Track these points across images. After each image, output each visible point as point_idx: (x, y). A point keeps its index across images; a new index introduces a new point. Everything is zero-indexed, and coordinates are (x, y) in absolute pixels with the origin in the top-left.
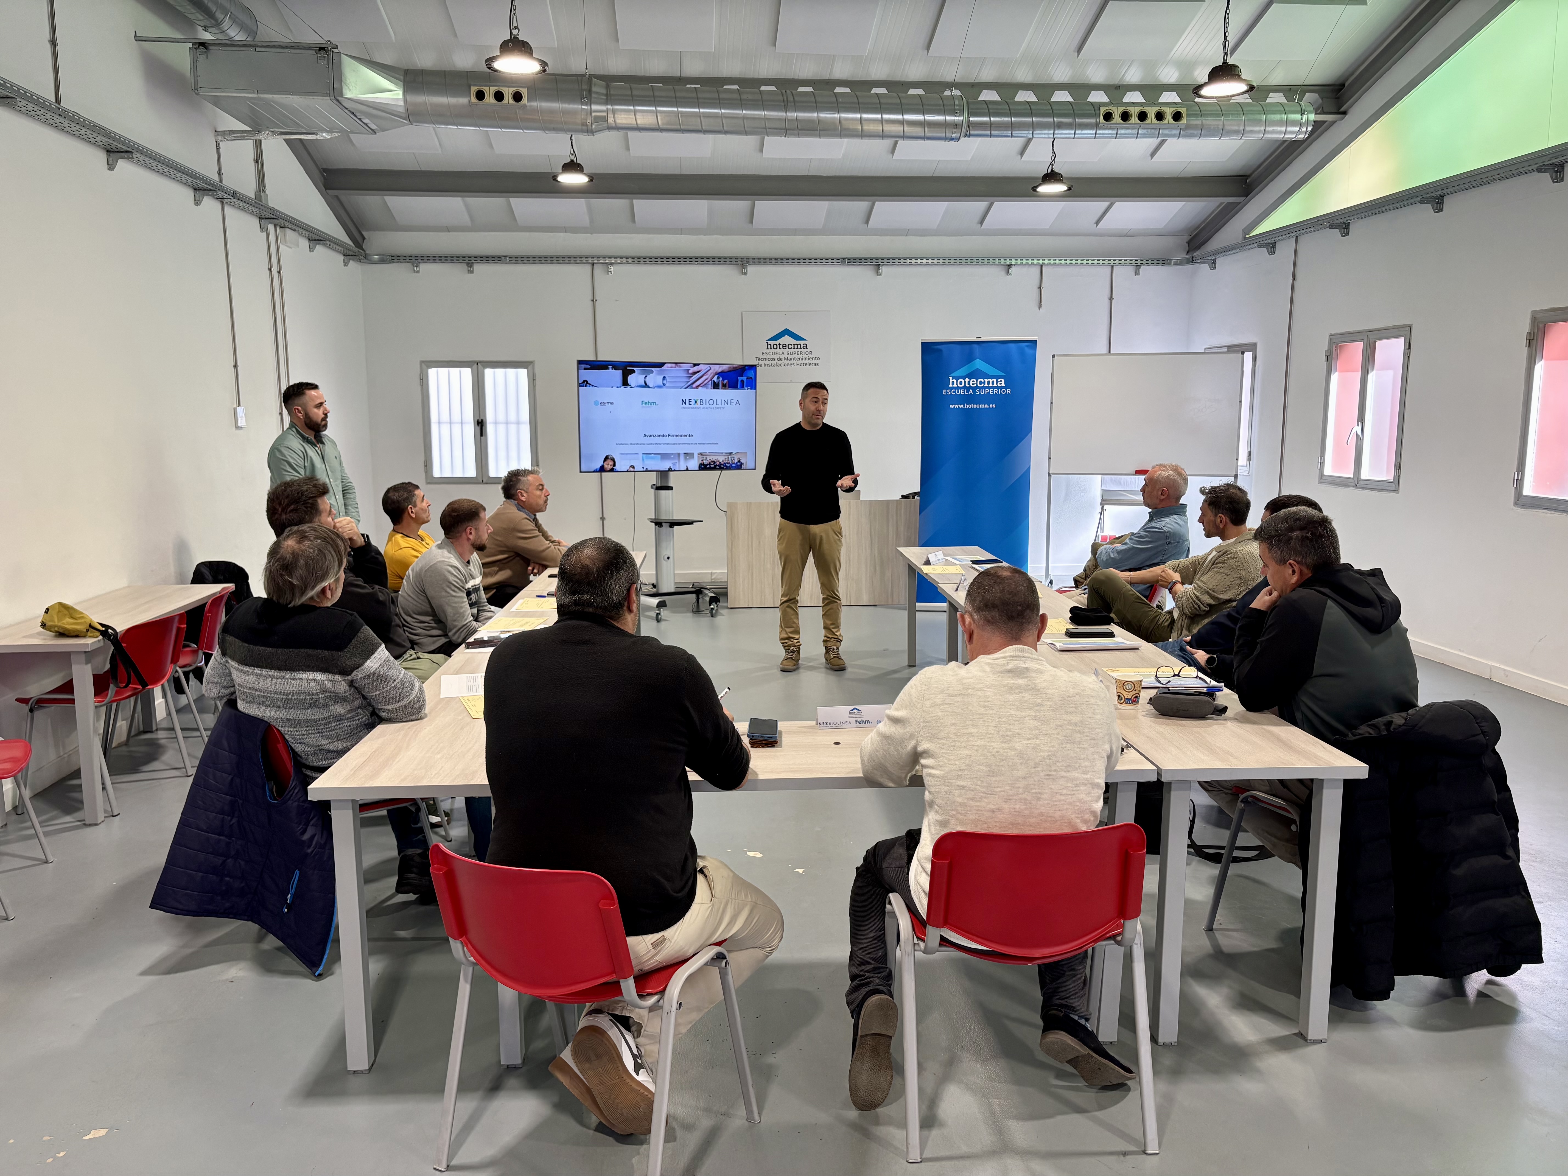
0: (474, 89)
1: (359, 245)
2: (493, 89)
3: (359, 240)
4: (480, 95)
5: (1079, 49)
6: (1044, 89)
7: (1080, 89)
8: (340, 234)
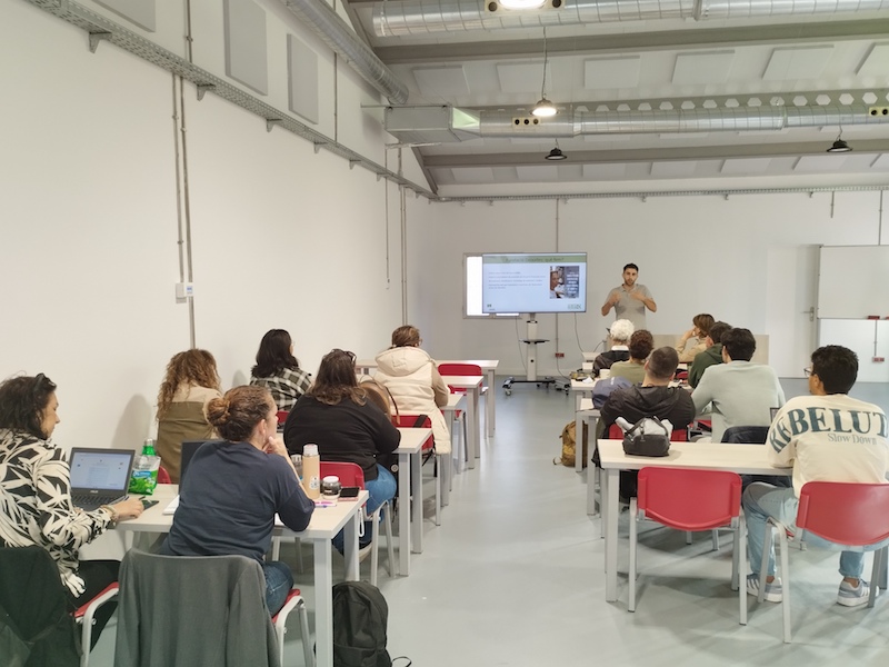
0: (514, 119)
1: (435, 192)
2: (524, 119)
3: (435, 190)
4: (517, 122)
5: (857, 71)
6: (835, 94)
7: (858, 93)
8: (427, 187)
